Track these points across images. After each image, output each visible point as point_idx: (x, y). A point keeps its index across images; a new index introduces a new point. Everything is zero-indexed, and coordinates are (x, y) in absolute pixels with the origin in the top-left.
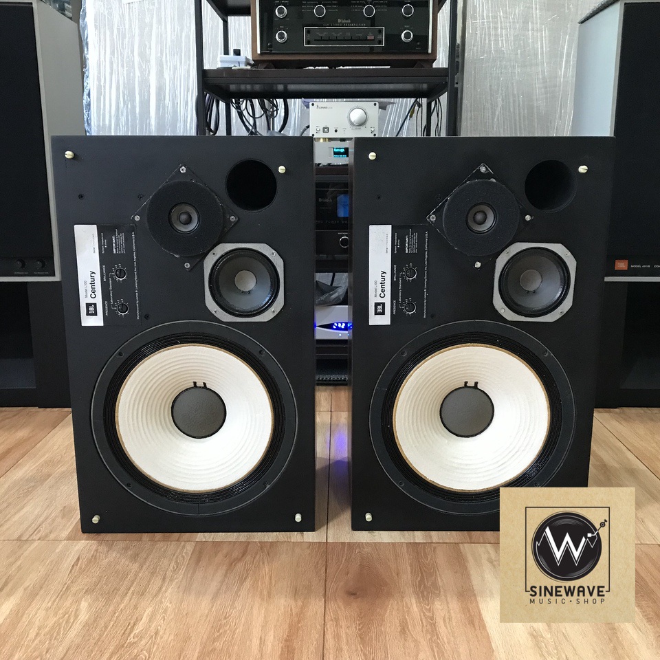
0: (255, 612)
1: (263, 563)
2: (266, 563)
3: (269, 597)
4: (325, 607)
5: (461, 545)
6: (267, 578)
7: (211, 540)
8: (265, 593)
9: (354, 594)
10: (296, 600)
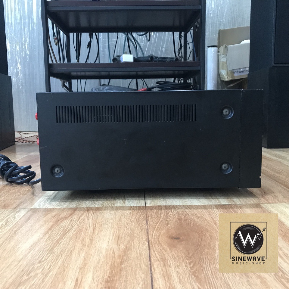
0: (74, 255)
1: (88, 219)
2: (91, 220)
3: (91, 243)
4: (149, 249)
5: (262, 205)
6: (91, 229)
7: (44, 207)
8: (87, 240)
9: (178, 238)
10: (118, 245)
